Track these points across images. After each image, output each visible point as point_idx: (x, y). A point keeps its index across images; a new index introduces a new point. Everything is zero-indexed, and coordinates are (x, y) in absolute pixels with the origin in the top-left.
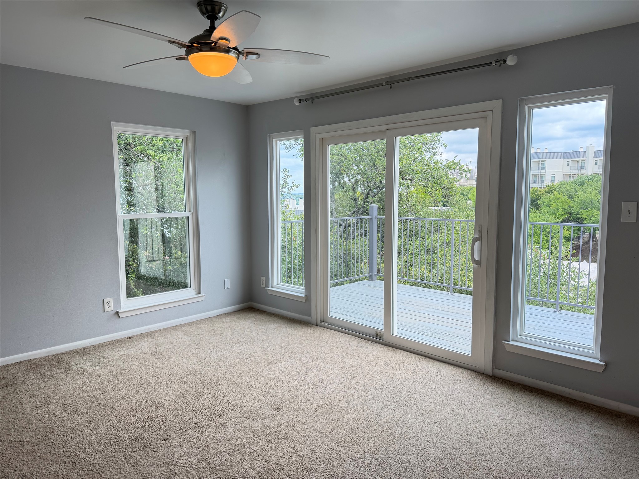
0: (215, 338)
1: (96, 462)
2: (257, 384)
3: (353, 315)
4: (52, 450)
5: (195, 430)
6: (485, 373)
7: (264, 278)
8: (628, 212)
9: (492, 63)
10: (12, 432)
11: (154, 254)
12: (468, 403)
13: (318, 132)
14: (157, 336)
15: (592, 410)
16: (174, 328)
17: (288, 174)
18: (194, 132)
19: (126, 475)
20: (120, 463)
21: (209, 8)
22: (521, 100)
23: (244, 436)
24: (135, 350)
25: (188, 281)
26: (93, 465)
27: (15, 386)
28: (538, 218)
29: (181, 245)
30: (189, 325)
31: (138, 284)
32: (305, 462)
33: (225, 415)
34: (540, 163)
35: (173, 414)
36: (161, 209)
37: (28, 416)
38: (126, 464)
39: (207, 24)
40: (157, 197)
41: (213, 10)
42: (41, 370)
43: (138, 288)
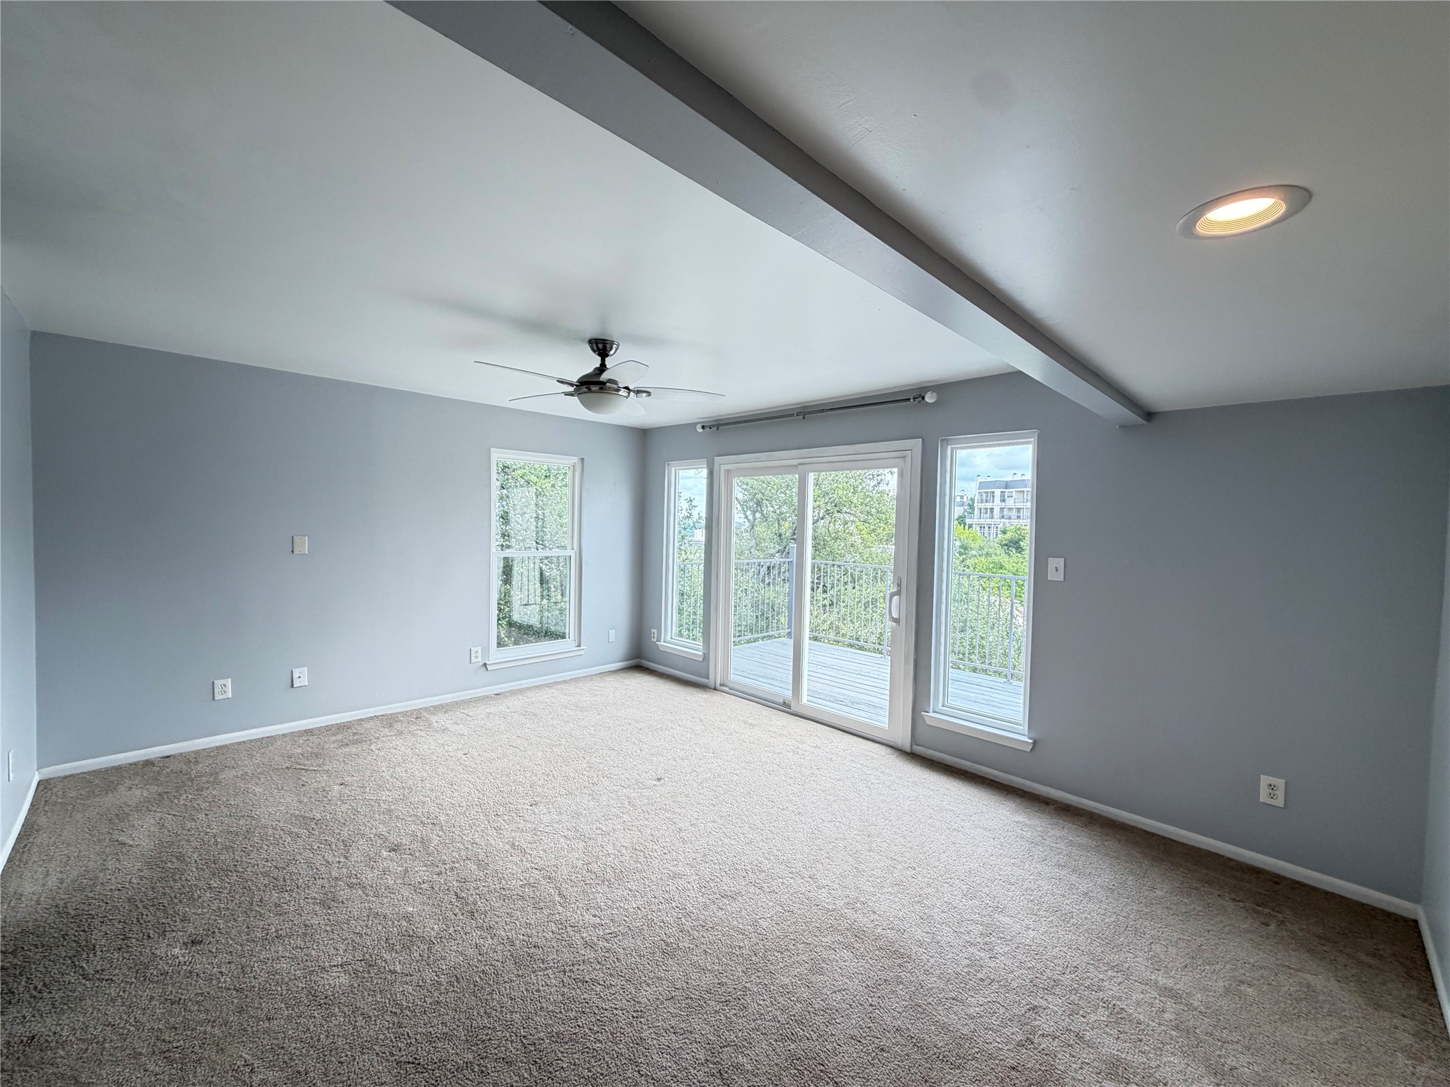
0: (595, 699)
1: (457, 824)
2: (639, 751)
3: (761, 679)
4: (410, 810)
5: (565, 796)
6: (903, 749)
7: (655, 631)
8: (1055, 569)
9: (909, 399)
10: (368, 790)
11: (530, 596)
12: (876, 781)
13: (723, 463)
14: (528, 694)
15: (1018, 795)
16: (549, 686)
17: (693, 504)
18: (582, 460)
19: (489, 838)
20: (483, 826)
21: (600, 346)
22: (943, 441)
23: (619, 805)
24: (503, 708)
25: (567, 631)
26: (454, 827)
27: (369, 742)
28: (1020, 564)
29: (562, 586)
30: (566, 683)
31: (510, 633)
32: (682, 834)
33: (600, 782)
34: (1025, 493)
35: (542, 779)
36: (541, 542)
37: (384, 774)
38: (489, 828)
39: (596, 361)
40: (537, 527)
41: (605, 348)
42: (398, 726)
43: (509, 637)
